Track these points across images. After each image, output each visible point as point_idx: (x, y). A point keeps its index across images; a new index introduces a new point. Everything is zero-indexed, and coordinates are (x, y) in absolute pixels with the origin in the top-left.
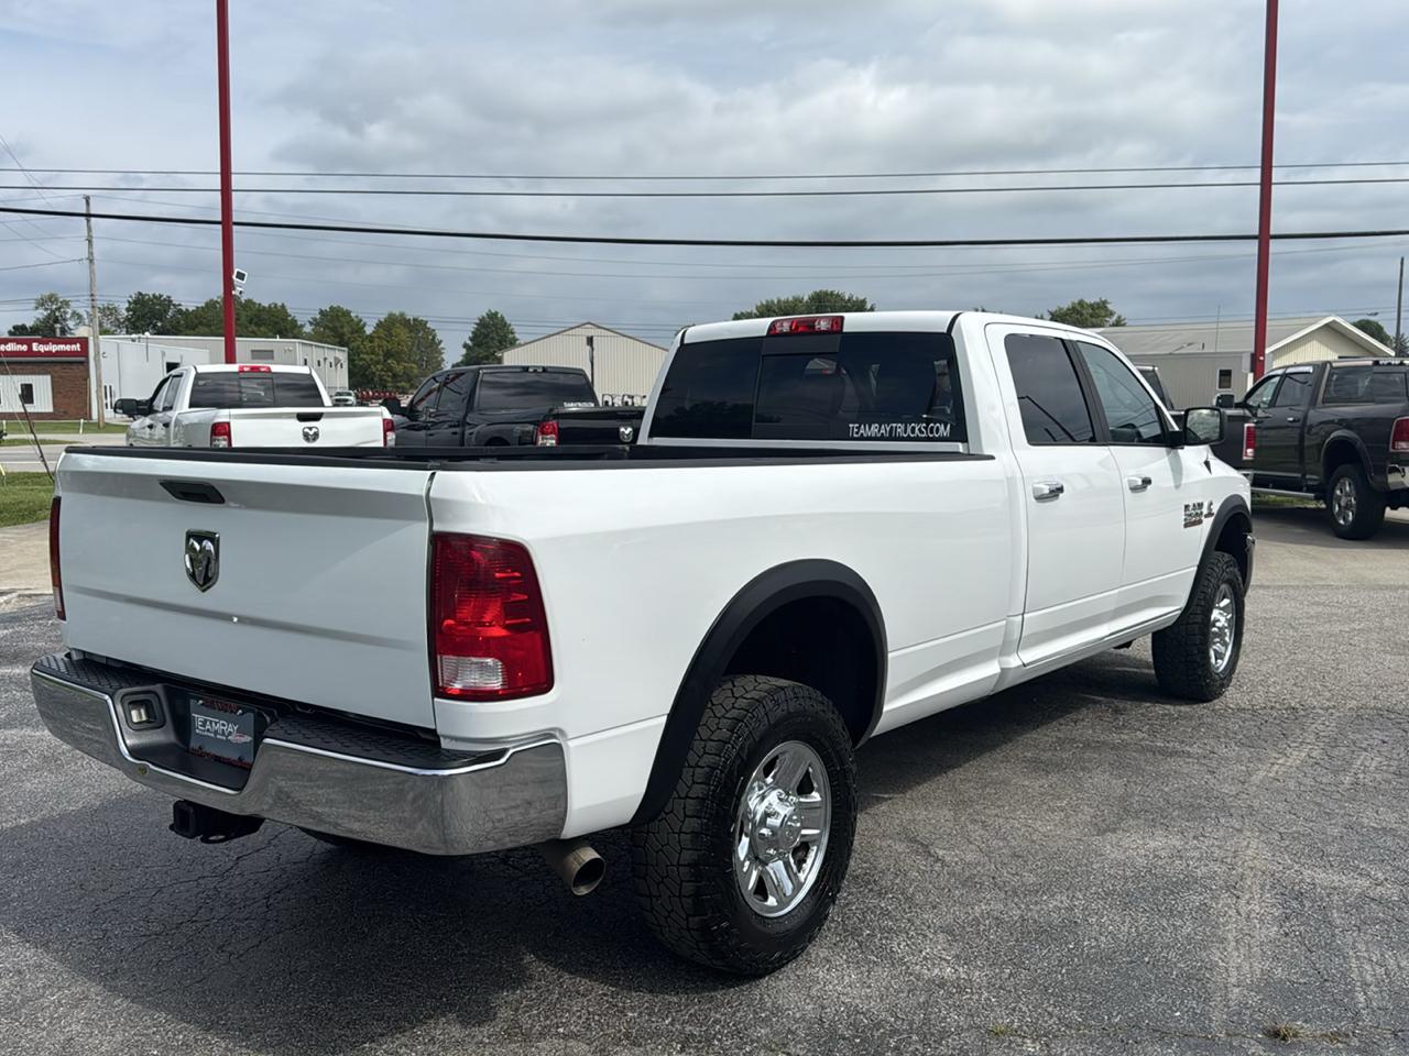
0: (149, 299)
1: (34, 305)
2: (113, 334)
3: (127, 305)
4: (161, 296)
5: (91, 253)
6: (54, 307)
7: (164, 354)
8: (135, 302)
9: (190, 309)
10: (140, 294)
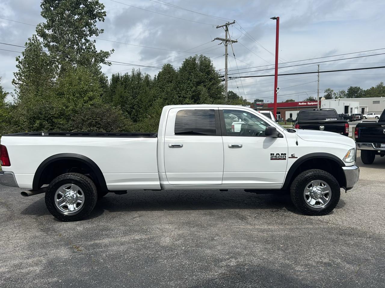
0: (354, 88)
1: (324, 92)
2: (343, 98)
3: (348, 90)
4: (357, 87)
5: (319, 79)
6: (329, 92)
7: (344, 103)
8: (350, 89)
9: (365, 90)
10: (351, 87)
